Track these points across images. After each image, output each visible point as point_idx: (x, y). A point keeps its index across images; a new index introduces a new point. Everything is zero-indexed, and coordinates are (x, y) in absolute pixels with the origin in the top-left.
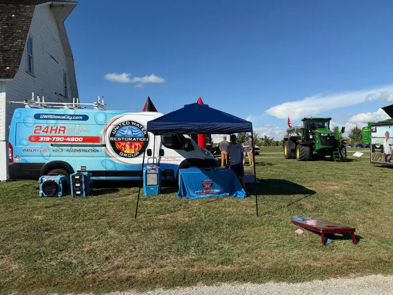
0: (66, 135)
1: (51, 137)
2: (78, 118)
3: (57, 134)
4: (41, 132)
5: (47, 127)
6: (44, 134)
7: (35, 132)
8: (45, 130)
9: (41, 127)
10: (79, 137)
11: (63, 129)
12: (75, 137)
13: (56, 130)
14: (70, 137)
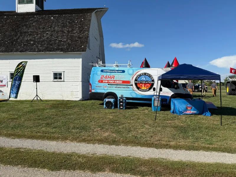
0: (115, 80)
1: (108, 81)
2: (120, 71)
3: (111, 80)
4: (104, 78)
5: (106, 76)
6: (105, 79)
7: (101, 78)
8: (106, 77)
9: (104, 76)
10: (121, 81)
11: (113, 77)
12: (119, 81)
13: (110, 77)
14: (117, 81)
